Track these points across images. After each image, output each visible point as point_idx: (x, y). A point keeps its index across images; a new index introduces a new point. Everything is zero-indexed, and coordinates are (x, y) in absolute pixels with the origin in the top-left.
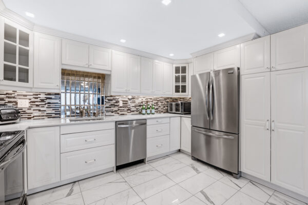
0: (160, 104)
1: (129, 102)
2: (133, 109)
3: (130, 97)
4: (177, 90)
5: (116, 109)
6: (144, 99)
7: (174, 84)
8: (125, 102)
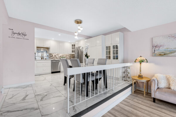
0: (68, 56)
1: (57, 56)
2: (58, 58)
3: (57, 54)
4: (72, 52)
5: (52, 57)
6: (62, 55)
7: (72, 50)
8: (55, 56)
